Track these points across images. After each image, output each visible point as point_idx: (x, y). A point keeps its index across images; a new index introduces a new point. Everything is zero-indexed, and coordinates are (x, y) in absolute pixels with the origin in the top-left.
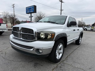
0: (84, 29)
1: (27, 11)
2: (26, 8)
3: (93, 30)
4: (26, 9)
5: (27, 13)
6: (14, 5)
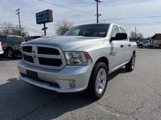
0: (138, 46)
1: (37, 20)
2: (36, 14)
3: (152, 46)
4: (37, 17)
5: (38, 23)
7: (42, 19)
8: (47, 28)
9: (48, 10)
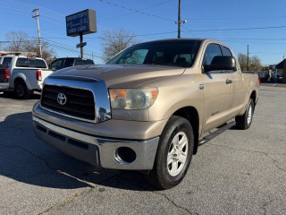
1: (68, 28)
5: (68, 34)
6: (37, 10)
7: (76, 27)
8: (85, 44)
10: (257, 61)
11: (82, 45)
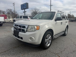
1: (21, 8)
2: (21, 5)
6: (14, 3)
9: (26, 3)
10: (73, 16)
11: (25, 12)
